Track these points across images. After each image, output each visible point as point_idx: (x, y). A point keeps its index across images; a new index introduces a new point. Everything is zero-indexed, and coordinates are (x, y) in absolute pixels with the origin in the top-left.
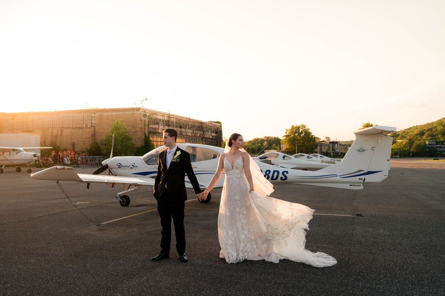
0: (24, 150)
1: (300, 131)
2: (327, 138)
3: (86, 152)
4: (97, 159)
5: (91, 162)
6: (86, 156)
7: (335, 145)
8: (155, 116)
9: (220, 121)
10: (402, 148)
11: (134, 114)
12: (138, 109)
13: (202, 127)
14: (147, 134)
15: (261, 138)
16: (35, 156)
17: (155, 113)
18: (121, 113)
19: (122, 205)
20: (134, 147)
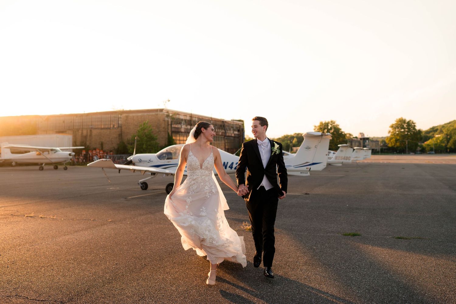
0: (61, 149)
1: (329, 128)
2: (361, 134)
3: (114, 151)
4: (124, 157)
5: (119, 160)
6: (114, 155)
7: (366, 142)
8: (177, 116)
9: (242, 119)
10: (439, 143)
11: (157, 115)
12: (161, 110)
13: (224, 126)
14: (170, 133)
15: (291, 135)
16: (70, 155)
17: (178, 113)
18: (145, 114)
19: (143, 189)
20: (158, 146)
